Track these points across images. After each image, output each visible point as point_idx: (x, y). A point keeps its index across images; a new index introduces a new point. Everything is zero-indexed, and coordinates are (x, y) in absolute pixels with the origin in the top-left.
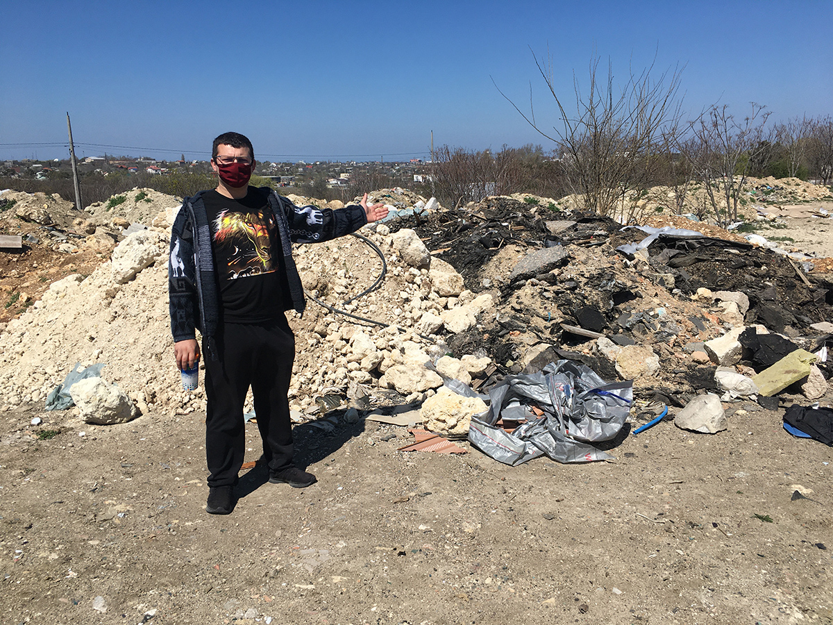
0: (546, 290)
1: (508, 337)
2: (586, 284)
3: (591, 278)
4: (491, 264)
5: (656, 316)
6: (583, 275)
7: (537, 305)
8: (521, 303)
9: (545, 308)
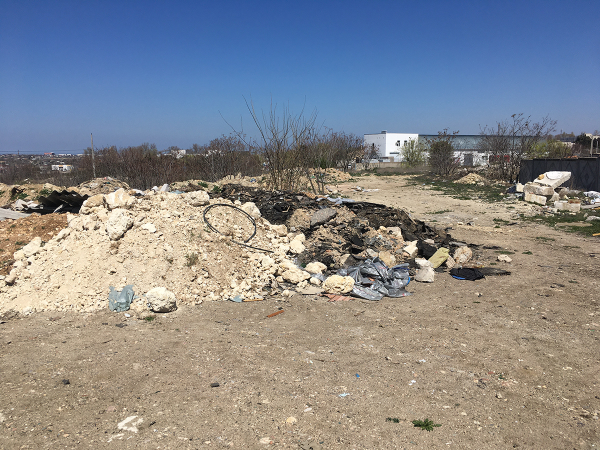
0: (333, 230)
1: (325, 253)
2: (348, 226)
3: (349, 223)
4: (292, 219)
5: (379, 239)
6: (345, 222)
7: (332, 237)
8: (323, 237)
9: (336, 238)
